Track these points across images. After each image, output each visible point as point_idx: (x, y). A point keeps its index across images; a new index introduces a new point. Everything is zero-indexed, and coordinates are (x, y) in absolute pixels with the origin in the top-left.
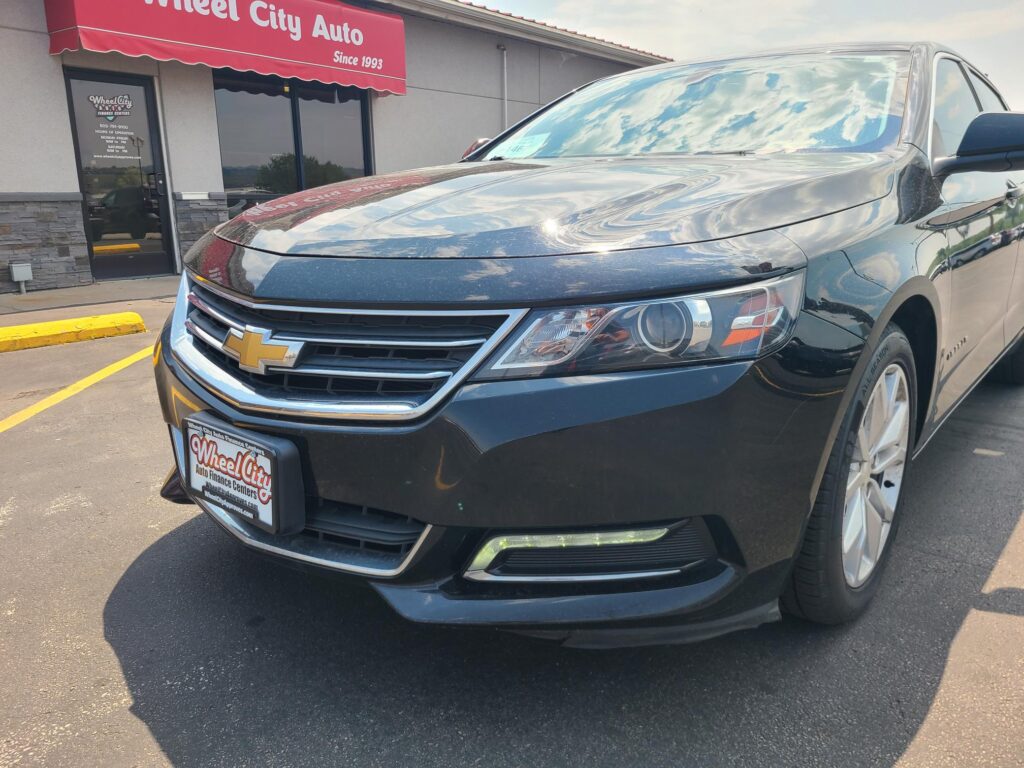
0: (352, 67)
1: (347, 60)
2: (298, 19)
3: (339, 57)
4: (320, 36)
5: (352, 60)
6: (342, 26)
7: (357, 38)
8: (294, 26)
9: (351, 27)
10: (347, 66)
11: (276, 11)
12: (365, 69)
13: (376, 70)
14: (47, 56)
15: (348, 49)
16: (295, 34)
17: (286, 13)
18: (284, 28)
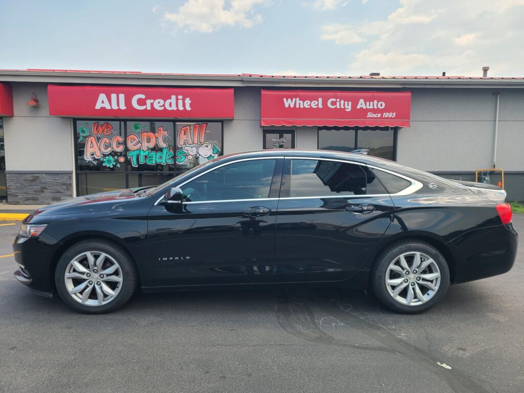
0: (378, 118)
1: (375, 116)
2: (350, 103)
3: (370, 115)
4: (361, 108)
5: (377, 115)
6: (373, 102)
7: (382, 105)
8: (348, 106)
9: (378, 102)
10: (375, 118)
11: (340, 101)
12: (385, 118)
13: (391, 118)
14: (259, 128)
15: (374, 111)
16: (348, 109)
17: (344, 101)
18: (342, 107)
